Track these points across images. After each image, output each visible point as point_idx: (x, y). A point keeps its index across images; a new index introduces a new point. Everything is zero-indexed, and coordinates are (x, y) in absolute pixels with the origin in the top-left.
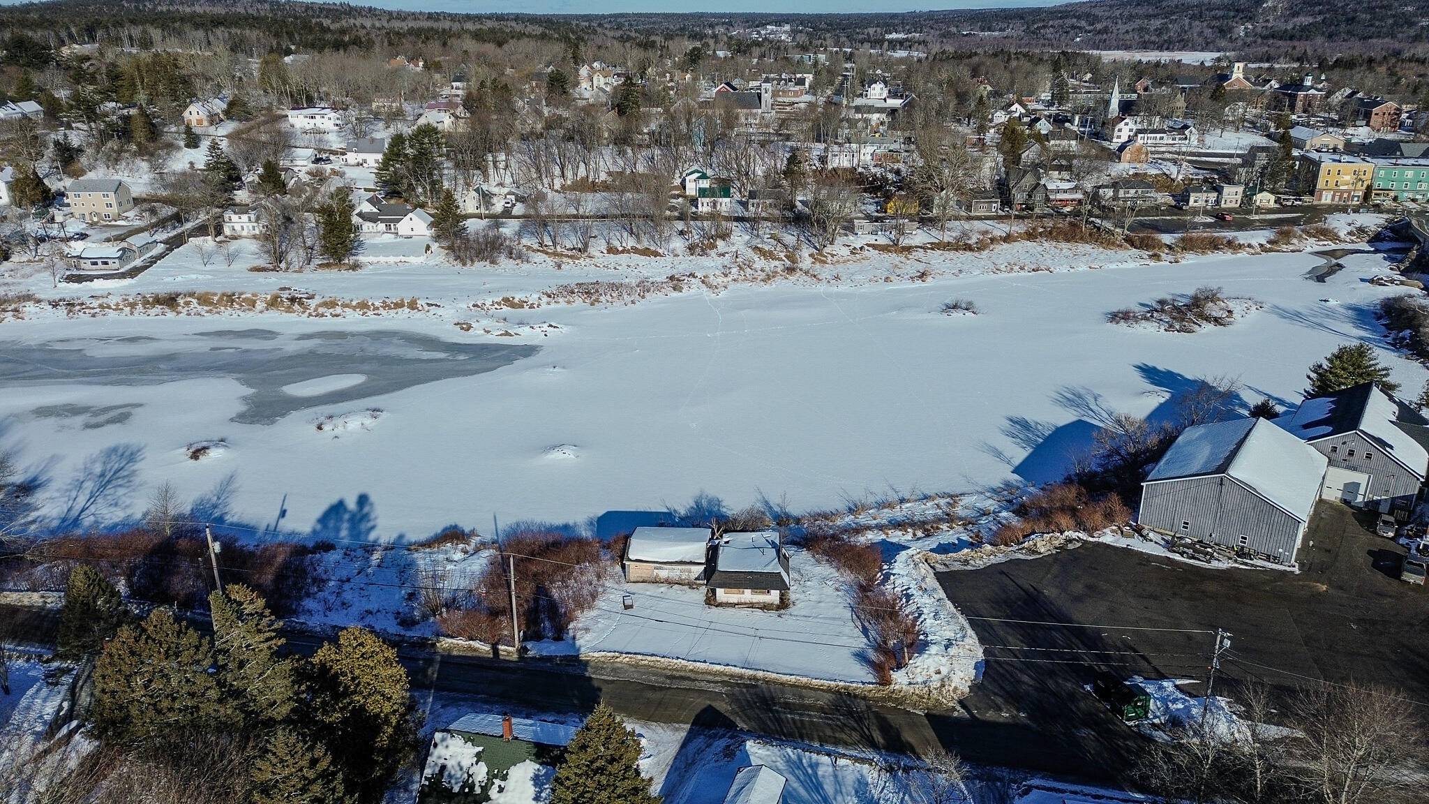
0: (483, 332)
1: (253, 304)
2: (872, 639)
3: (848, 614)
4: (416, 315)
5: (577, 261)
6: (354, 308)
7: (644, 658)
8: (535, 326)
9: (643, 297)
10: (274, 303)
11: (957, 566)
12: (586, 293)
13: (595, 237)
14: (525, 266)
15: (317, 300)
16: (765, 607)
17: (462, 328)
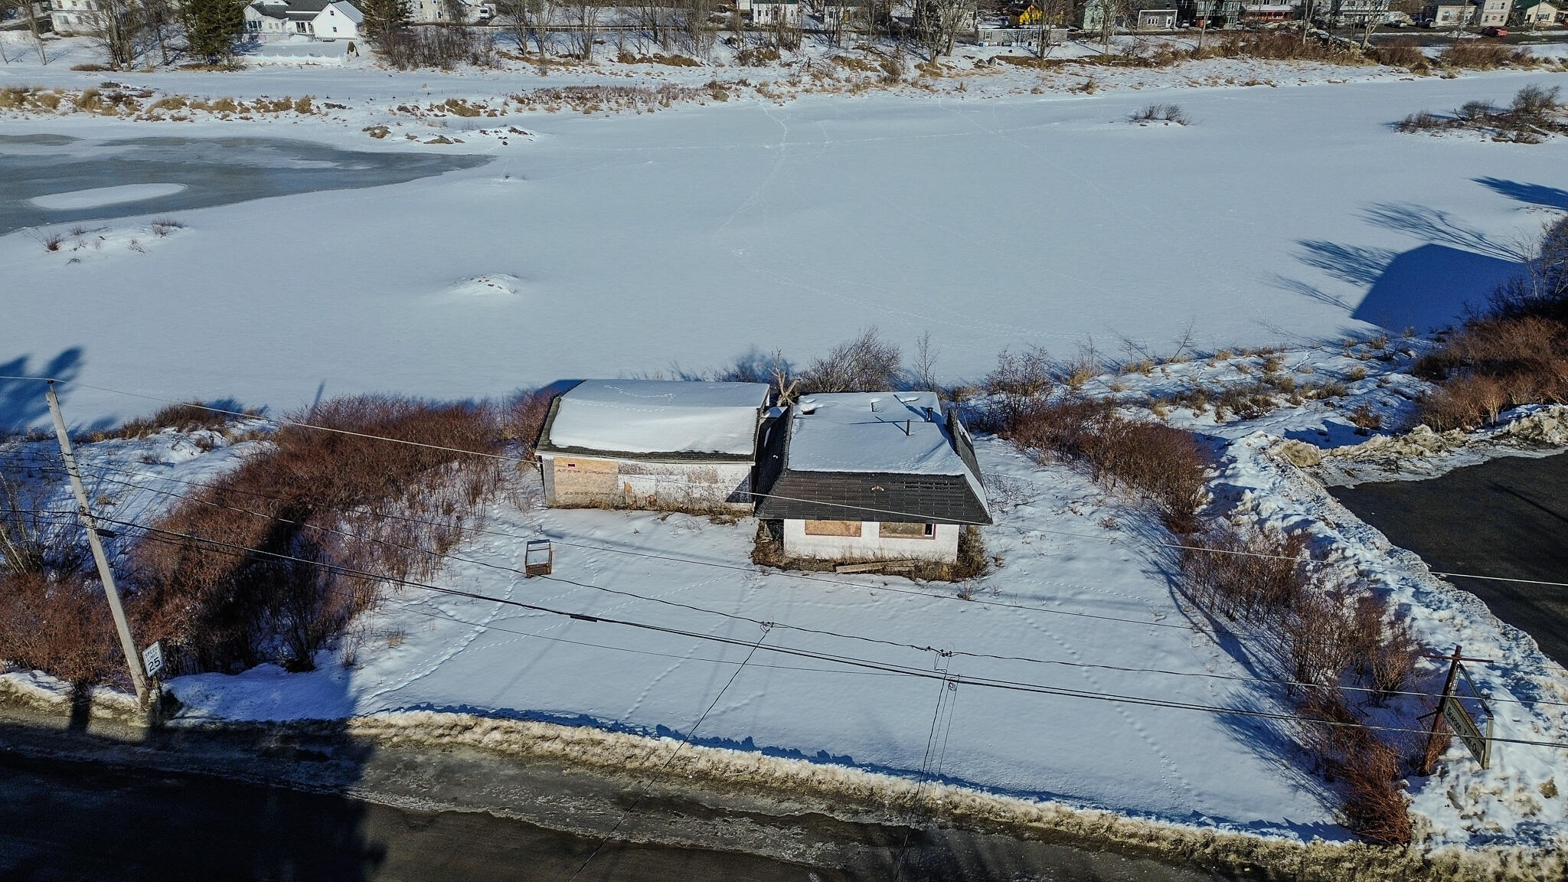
0: (404, 138)
1: (54, 103)
2: (1258, 668)
3: (1160, 592)
4: (307, 119)
5: (571, 68)
6: (210, 110)
7: (551, 730)
8: (489, 131)
9: (667, 105)
10: (88, 101)
11: (1374, 474)
12: (579, 98)
13: (602, 43)
14: (495, 72)
15: (156, 98)
16: (920, 571)
17: (374, 135)
